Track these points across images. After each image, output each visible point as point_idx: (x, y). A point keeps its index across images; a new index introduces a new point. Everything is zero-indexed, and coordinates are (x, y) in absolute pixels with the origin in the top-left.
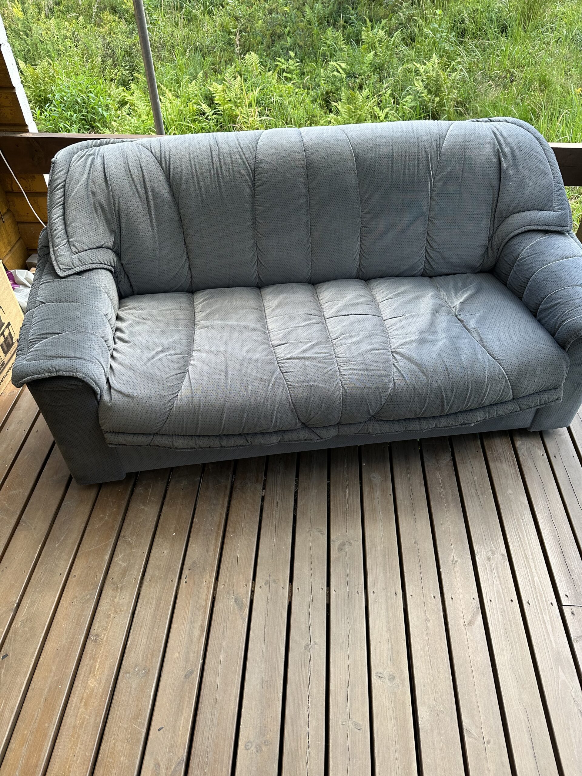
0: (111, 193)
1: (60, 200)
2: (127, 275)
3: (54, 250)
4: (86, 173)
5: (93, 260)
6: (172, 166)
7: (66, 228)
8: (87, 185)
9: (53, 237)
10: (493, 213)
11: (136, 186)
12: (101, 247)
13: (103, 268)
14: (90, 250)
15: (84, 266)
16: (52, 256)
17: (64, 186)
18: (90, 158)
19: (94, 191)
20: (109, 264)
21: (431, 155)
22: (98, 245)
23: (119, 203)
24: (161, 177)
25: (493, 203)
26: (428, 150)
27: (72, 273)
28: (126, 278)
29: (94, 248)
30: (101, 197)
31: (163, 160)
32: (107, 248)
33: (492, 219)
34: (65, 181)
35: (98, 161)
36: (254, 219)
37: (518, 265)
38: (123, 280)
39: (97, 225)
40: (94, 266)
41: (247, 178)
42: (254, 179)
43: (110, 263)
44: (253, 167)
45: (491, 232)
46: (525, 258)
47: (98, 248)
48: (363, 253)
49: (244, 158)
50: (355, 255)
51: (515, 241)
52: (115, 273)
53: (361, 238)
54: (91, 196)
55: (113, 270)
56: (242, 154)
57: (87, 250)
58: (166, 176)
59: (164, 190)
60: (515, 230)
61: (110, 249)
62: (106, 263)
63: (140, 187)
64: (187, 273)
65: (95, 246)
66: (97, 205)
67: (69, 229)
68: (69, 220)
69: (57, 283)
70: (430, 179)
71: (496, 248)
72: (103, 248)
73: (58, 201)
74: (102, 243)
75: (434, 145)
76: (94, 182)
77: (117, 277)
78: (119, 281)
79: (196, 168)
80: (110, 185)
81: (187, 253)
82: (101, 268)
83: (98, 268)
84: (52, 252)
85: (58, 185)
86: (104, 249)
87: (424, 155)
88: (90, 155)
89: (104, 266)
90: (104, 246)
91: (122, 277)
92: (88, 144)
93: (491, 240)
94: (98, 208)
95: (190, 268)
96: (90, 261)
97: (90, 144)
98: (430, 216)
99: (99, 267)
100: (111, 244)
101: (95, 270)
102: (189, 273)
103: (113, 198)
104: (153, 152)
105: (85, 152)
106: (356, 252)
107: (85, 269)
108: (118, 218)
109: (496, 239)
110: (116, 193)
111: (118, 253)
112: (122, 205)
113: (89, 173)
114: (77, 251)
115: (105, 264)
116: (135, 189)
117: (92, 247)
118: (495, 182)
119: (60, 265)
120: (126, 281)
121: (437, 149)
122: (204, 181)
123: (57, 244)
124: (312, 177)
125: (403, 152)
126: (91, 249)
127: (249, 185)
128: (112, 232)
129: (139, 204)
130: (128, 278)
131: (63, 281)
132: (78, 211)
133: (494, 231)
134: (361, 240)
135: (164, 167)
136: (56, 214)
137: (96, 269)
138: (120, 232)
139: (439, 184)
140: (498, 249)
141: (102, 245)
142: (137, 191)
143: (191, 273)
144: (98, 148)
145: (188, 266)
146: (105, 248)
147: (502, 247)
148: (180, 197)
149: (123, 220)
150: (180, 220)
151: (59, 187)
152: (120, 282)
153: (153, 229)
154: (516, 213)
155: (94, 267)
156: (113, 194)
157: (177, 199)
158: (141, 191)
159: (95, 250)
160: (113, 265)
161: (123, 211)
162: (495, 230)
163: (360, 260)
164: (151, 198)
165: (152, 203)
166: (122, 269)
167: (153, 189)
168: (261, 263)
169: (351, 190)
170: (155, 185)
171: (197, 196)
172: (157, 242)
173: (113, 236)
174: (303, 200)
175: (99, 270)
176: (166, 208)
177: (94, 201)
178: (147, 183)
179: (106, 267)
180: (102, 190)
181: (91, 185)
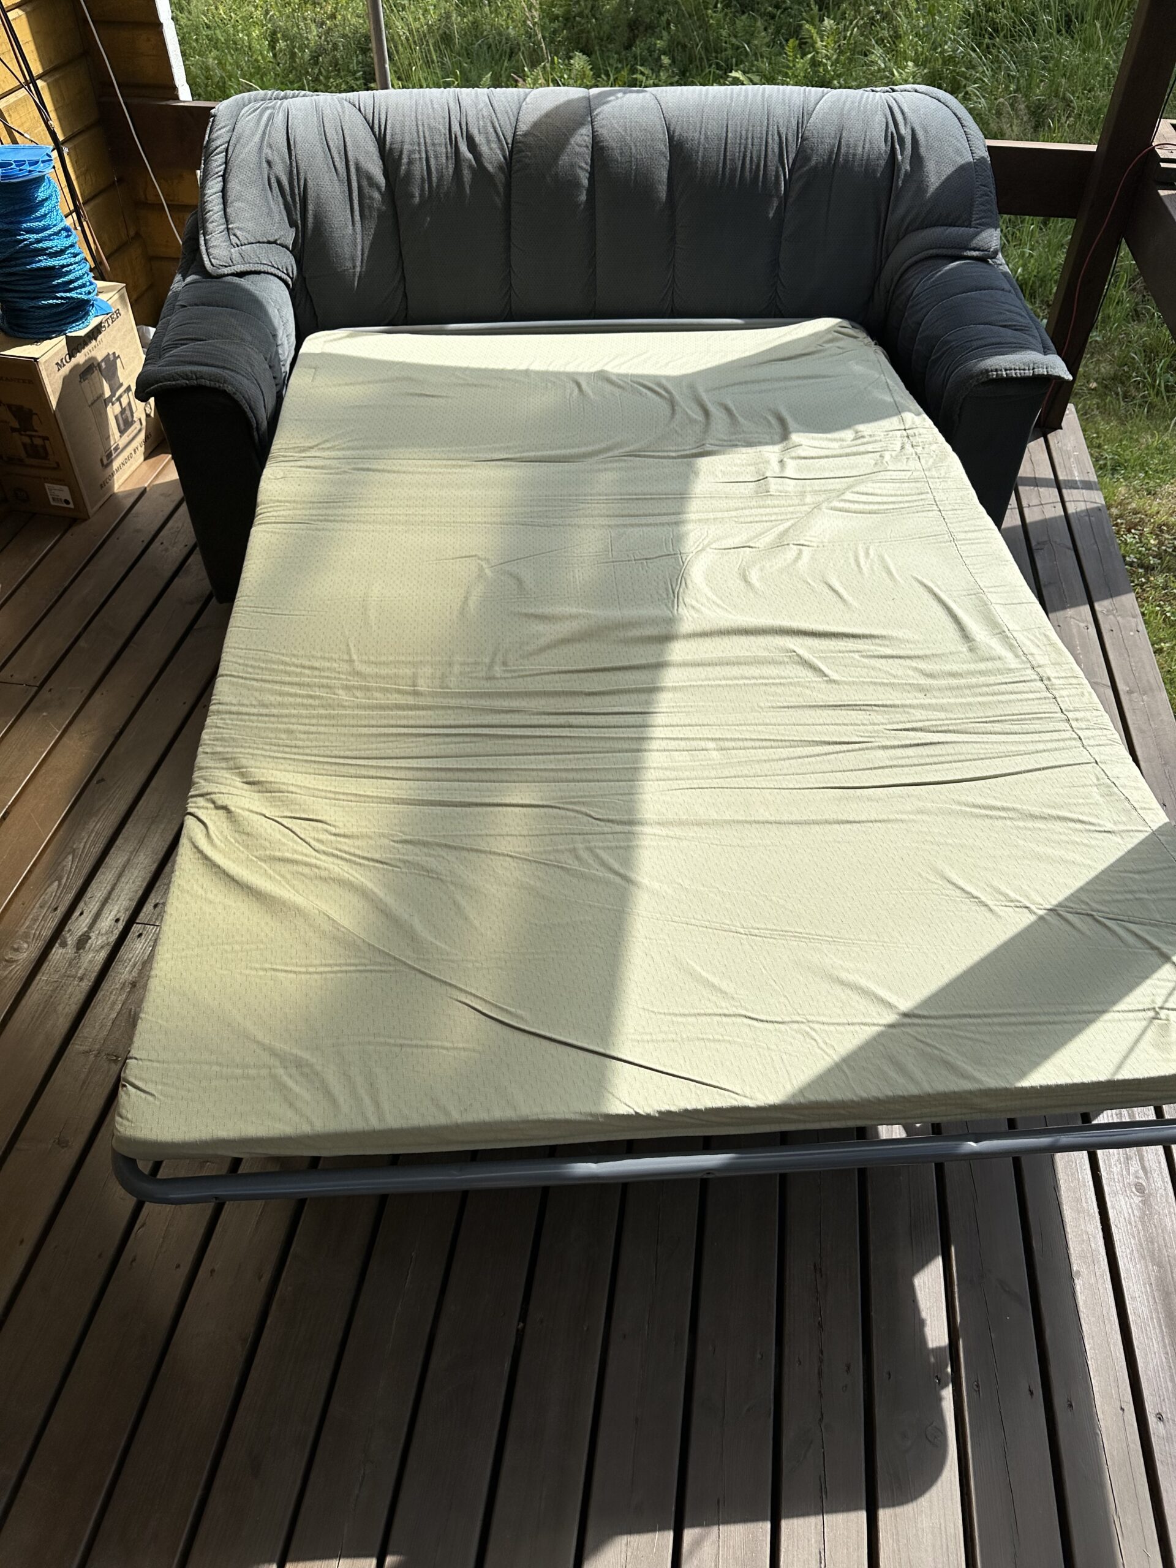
0: (294, 164)
1: (219, 169)
2: (311, 297)
3: (205, 240)
4: (260, 132)
5: (260, 258)
6: (388, 132)
7: (225, 210)
8: (260, 149)
9: (204, 221)
10: (881, 234)
11: (332, 158)
12: (275, 242)
13: (275, 275)
14: (258, 245)
15: (248, 265)
16: (203, 248)
17: (227, 150)
18: (268, 112)
19: (269, 159)
20: (285, 272)
21: (786, 139)
22: (272, 239)
23: (305, 180)
24: (372, 148)
26: (783, 131)
27: (230, 272)
28: (309, 302)
29: (264, 243)
30: (280, 170)
31: (376, 122)
32: (283, 247)
33: (880, 244)
34: (229, 142)
35: (280, 119)
36: (508, 223)
38: (303, 304)
39: (270, 209)
40: (262, 268)
41: (500, 157)
42: (511, 159)
43: (287, 270)
44: (510, 141)
47: (269, 242)
49: (498, 126)
50: (665, 292)
51: (908, 275)
52: (293, 289)
53: (674, 265)
54: (265, 165)
55: (290, 282)
56: (495, 120)
57: (253, 244)
58: (379, 147)
59: (375, 168)
60: (912, 257)
61: (288, 248)
62: (280, 269)
63: (338, 160)
64: (400, 300)
65: (265, 240)
66: (273, 180)
67: (228, 210)
68: (230, 198)
69: (208, 284)
70: (785, 177)
71: (885, 291)
72: (277, 244)
73: (216, 170)
74: (276, 237)
75: (794, 123)
76: (270, 146)
77: (295, 296)
78: (297, 303)
79: (424, 137)
80: (293, 152)
81: (403, 269)
82: (272, 274)
83: (268, 273)
84: (202, 242)
85: (217, 147)
86: (278, 246)
87: (776, 138)
88: (267, 108)
89: (277, 272)
90: (278, 242)
91: (301, 295)
92: (266, 94)
94: (275, 185)
95: (405, 295)
96: (258, 260)
97: (269, 95)
98: (783, 236)
99: (269, 271)
100: (290, 242)
101: (263, 275)
103: (298, 172)
104: (362, 110)
105: (259, 104)
106: (665, 286)
107: (249, 270)
108: (302, 204)
110: (302, 165)
111: (299, 259)
112: (310, 183)
113: (264, 133)
114: (239, 243)
115: (278, 269)
116: (331, 162)
117: (261, 240)
118: (885, 184)
119: (213, 260)
120: (308, 306)
121: (798, 130)
122: (436, 157)
123: (210, 231)
124: (600, 163)
125: (744, 133)
126: (259, 242)
127: (502, 168)
128: (292, 223)
129: (336, 183)
130: (312, 301)
131: (215, 284)
132: (245, 186)
133: (883, 264)
134: (674, 269)
135: (377, 133)
136: (214, 187)
137: (264, 272)
138: (304, 227)
139: (799, 185)
141: (276, 240)
142: (334, 165)
144: (280, 102)
145: (403, 290)
146: (280, 245)
147: (893, 285)
148: (398, 179)
149: (310, 207)
150: (396, 215)
151: (219, 150)
152: (299, 306)
153: (353, 224)
154: (910, 233)
155: (262, 270)
156: (297, 166)
157: (393, 182)
158: (341, 166)
159: (265, 245)
160: (291, 275)
161: (311, 194)
162: (883, 261)
163: (673, 301)
164: (354, 177)
165: (355, 185)
166: (304, 286)
167: (358, 169)
169: (660, 187)
170: (361, 159)
171: (422, 178)
172: (359, 248)
173: (294, 229)
174: (583, 197)
175: (270, 276)
176: (377, 195)
177: (269, 174)
178: (350, 154)
179: (280, 274)
180: (283, 159)
181: (266, 150)
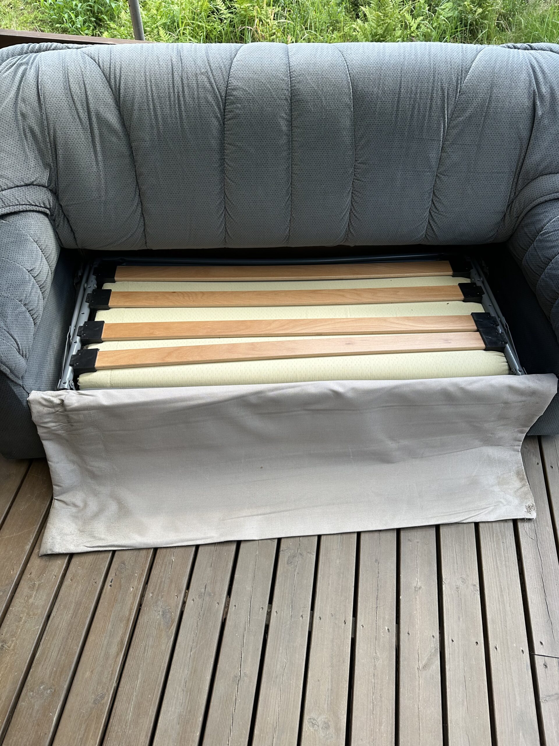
0: (44, 117)
2: (67, 219)
4: (15, 88)
5: (19, 200)
6: (122, 86)
8: (16, 103)
10: (517, 173)
11: (77, 109)
12: (31, 184)
13: (33, 211)
14: (16, 188)
15: (8, 208)
18: (23, 68)
19: (23, 112)
20: (43, 206)
21: (448, 94)
22: (28, 182)
23: (55, 130)
24: (110, 101)
25: (519, 160)
26: (446, 86)
28: (66, 222)
29: (22, 186)
30: (33, 122)
31: (112, 77)
32: (39, 186)
33: (515, 180)
35: (31, 75)
36: (222, 160)
37: (540, 241)
38: (61, 224)
39: (26, 156)
40: (21, 208)
41: (215, 107)
42: (224, 109)
43: (44, 204)
44: (223, 94)
45: (512, 196)
46: (550, 233)
47: (27, 185)
48: (354, 212)
49: (213, 81)
50: (344, 214)
51: (540, 210)
52: (52, 215)
53: (352, 193)
54: (20, 118)
55: (48, 212)
56: (211, 76)
57: (12, 188)
58: (115, 99)
59: (112, 117)
60: (541, 197)
61: (43, 186)
62: (38, 204)
63: (81, 111)
64: (138, 220)
65: (22, 183)
66: (28, 130)
70: (444, 125)
71: (515, 216)
72: (34, 185)
74: (33, 180)
75: (454, 79)
76: (24, 100)
77: (54, 220)
78: (56, 225)
79: (152, 90)
80: (43, 106)
81: (139, 195)
82: (30, 211)
83: (27, 211)
86: (35, 187)
87: (440, 93)
88: (21, 64)
89: (35, 208)
90: (35, 183)
91: (60, 220)
92: (22, 49)
93: (510, 205)
94: (29, 135)
95: (142, 214)
96: (16, 202)
97: (25, 49)
98: (439, 171)
99: (28, 209)
100: (45, 180)
101: (22, 213)
102: (142, 220)
103: (48, 122)
104: (101, 65)
105: (16, 60)
106: (345, 209)
107: (9, 212)
108: (53, 149)
109: (516, 204)
110: (51, 117)
111: (55, 193)
112: (59, 133)
113: (18, 89)
115: (36, 205)
116: (75, 113)
117: (19, 184)
118: (525, 134)
120: (65, 225)
121: (457, 86)
122: (161, 108)
124: (296, 113)
125: (414, 88)
126: (17, 186)
127: (217, 117)
128: (46, 165)
129: (81, 131)
130: (68, 221)
132: (3, 138)
133: (516, 195)
134: (352, 196)
135: (113, 86)
137: (23, 211)
138: (57, 167)
139: (455, 131)
140: (518, 217)
141: (33, 182)
142: (78, 116)
143: (144, 220)
144: (34, 55)
145: (140, 212)
146: (36, 185)
147: (522, 215)
148: (132, 126)
149: (60, 152)
150: (132, 155)
152: (58, 226)
153: (97, 165)
154: (546, 175)
155: (21, 210)
156: (47, 118)
157: (128, 129)
158: (84, 116)
159: (23, 188)
160: (48, 207)
161: (60, 141)
162: (517, 193)
163: (350, 220)
164: (95, 125)
165: (96, 132)
166: (61, 211)
167: (98, 115)
168: (229, 215)
169: (345, 133)
170: (101, 110)
171: (152, 126)
172: (103, 181)
173: (48, 171)
174: (283, 140)
175: (29, 213)
176: (114, 139)
177: (24, 125)
178: (91, 106)
179: (38, 209)
180: (34, 112)
181: (21, 104)
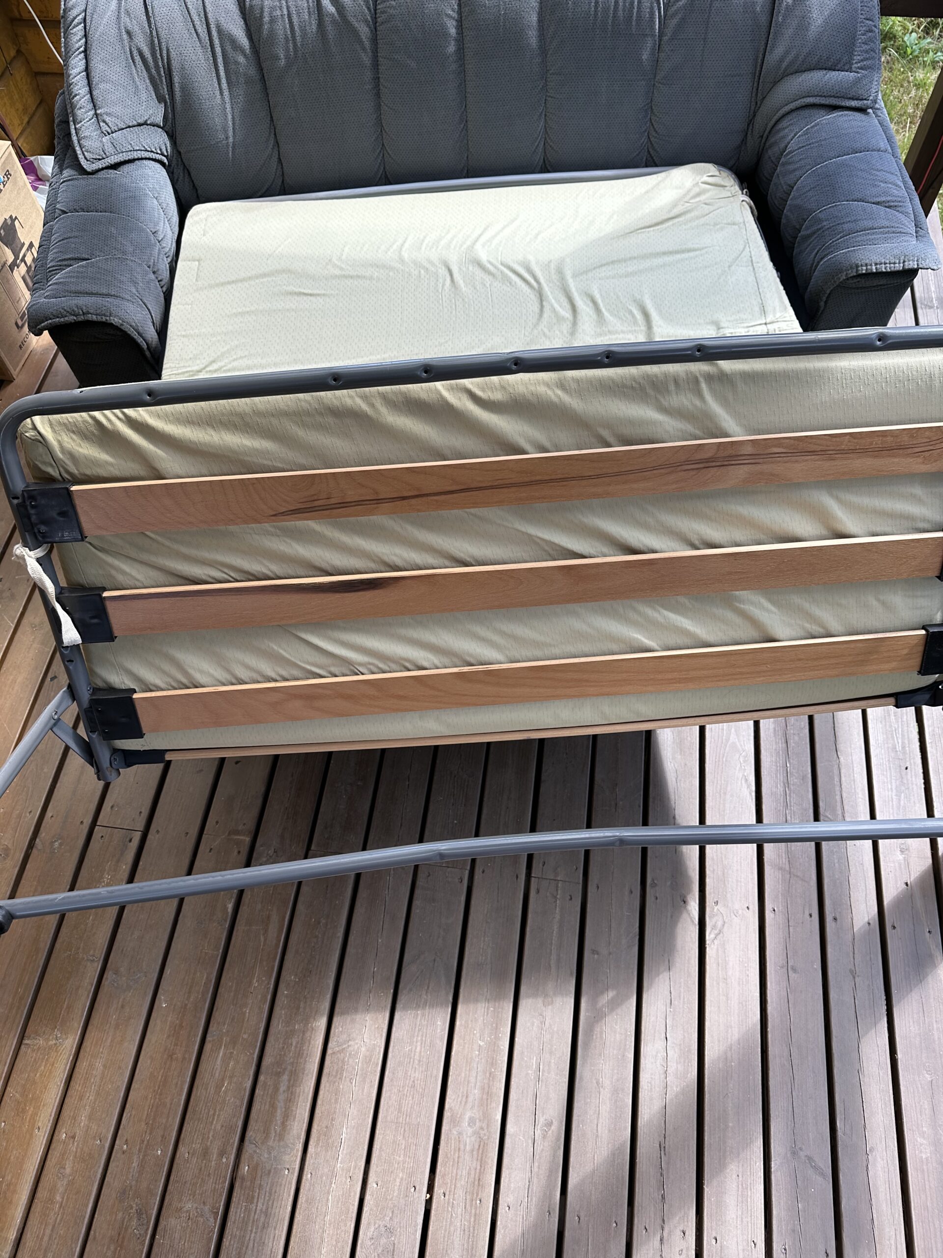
0: (154, 33)
1: (80, 43)
2: (188, 170)
3: (75, 128)
5: (133, 144)
7: (91, 92)
8: (119, 17)
9: (73, 107)
10: (757, 74)
11: (193, 21)
12: (145, 123)
13: (149, 159)
14: (128, 129)
15: (121, 155)
16: (74, 138)
17: (85, 19)
19: (129, 28)
20: (159, 152)
22: (141, 121)
23: (168, 50)
24: (233, 8)
25: (758, 57)
27: (104, 166)
28: (186, 175)
29: (134, 126)
30: (141, 42)
32: (154, 126)
33: (755, 85)
34: (85, 11)
36: (377, 79)
37: (784, 164)
38: (181, 178)
39: (137, 87)
40: (136, 155)
41: (364, 7)
42: (375, 10)
43: (161, 150)
45: (753, 108)
46: (794, 151)
47: (140, 125)
48: (549, 141)
50: (536, 144)
51: (784, 123)
52: (170, 165)
53: (545, 115)
54: (125, 36)
55: (166, 161)
57: (123, 129)
58: (240, 4)
59: (237, 30)
60: (787, 105)
61: (159, 126)
62: (154, 150)
63: (198, 23)
64: (275, 167)
65: (135, 123)
66: (135, 53)
67: (94, 93)
68: (95, 81)
69: (83, 181)
70: (660, 13)
71: (758, 136)
72: (147, 125)
73: (77, 46)
74: (146, 118)
76: (128, 13)
77: (173, 173)
78: (175, 179)
80: (152, 19)
81: (275, 134)
82: (146, 159)
83: (142, 159)
84: (73, 131)
85: (75, 18)
86: (149, 127)
89: (151, 155)
90: (149, 122)
91: (179, 172)
93: (751, 122)
94: (138, 58)
95: (280, 159)
96: (129, 147)
98: (656, 80)
99: (143, 156)
100: (159, 120)
101: (137, 162)
102: (280, 168)
103: (159, 41)
106: (537, 138)
107: (122, 160)
108: (168, 76)
109: (759, 119)
110: (163, 34)
111: (172, 136)
112: (173, 54)
114: (109, 131)
115: (152, 152)
116: (192, 26)
117: (131, 124)
118: (763, 19)
119: (86, 153)
120: (186, 179)
122: (299, 14)
123: (79, 118)
124: (467, 9)
126: (129, 127)
127: (366, 21)
128: (160, 99)
129: (199, 50)
130: (189, 174)
131: (92, 179)
132: (107, 64)
133: (758, 105)
134: (546, 120)
136: (77, 65)
137: (138, 159)
138: (173, 100)
139: (674, 22)
140: (762, 136)
141: (146, 121)
142: (195, 30)
143: (282, 168)
145: (277, 156)
146: (150, 125)
147: (767, 132)
148: (261, 40)
149: (176, 80)
150: (263, 78)
151: (76, 21)
152: (177, 180)
153: (221, 94)
154: (792, 74)
155: (136, 157)
156: (157, 34)
157: (257, 44)
158: (202, 29)
159: (136, 128)
160: (166, 154)
161: (175, 64)
162: (759, 103)
163: (545, 153)
164: (216, 42)
165: (218, 50)
166: (180, 160)
167: (219, 26)
168: (388, 154)
169: (530, 33)
170: (222, 21)
171: (286, 39)
172: (230, 117)
173: (163, 105)
174: (451, 48)
175: (144, 161)
176: (241, 59)
177: (130, 46)
178: (210, 15)
179: (154, 156)
180: (142, 28)
181: (125, 19)
